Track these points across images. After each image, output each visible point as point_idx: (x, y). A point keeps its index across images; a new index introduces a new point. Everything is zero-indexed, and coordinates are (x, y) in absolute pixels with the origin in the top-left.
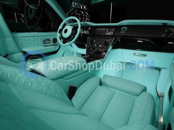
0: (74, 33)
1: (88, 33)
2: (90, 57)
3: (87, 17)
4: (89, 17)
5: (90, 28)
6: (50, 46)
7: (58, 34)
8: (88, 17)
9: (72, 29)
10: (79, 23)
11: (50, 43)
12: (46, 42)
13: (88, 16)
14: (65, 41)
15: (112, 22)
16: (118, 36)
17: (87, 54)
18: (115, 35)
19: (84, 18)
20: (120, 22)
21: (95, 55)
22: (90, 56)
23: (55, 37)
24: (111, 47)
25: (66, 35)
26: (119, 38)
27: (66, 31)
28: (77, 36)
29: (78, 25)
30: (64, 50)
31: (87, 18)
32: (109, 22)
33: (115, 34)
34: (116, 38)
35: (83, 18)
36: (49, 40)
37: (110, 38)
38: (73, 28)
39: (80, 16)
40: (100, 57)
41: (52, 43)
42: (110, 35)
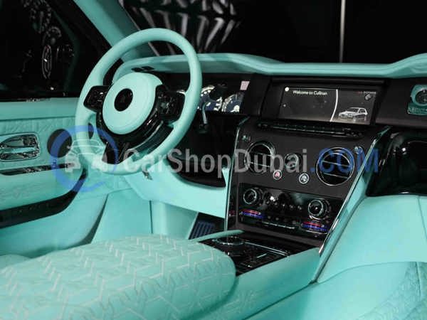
0: (165, 110)
1: (237, 108)
2: (246, 236)
3: (220, 12)
4: (232, 12)
5: (244, 85)
6: (33, 170)
7: (83, 114)
8: (226, 17)
9: (158, 89)
10: (192, 60)
11: (34, 154)
12: (15, 151)
13: (226, 10)
14: (118, 147)
15: (348, 60)
16: (394, 129)
17: (230, 219)
18: (382, 126)
19: (204, 19)
20: (401, 62)
21: (275, 229)
22: (245, 232)
23: (62, 124)
24: (359, 187)
25: (123, 122)
26: (401, 141)
27: (124, 100)
28: (180, 126)
29: (188, 68)
30: (107, 191)
31: (220, 21)
32: (333, 60)
33: (378, 121)
34: (384, 142)
35: (200, 20)
36: (29, 140)
37: (356, 141)
38: (159, 82)
39: (183, 11)
40: (305, 241)
41: (44, 157)
42: (354, 121)
